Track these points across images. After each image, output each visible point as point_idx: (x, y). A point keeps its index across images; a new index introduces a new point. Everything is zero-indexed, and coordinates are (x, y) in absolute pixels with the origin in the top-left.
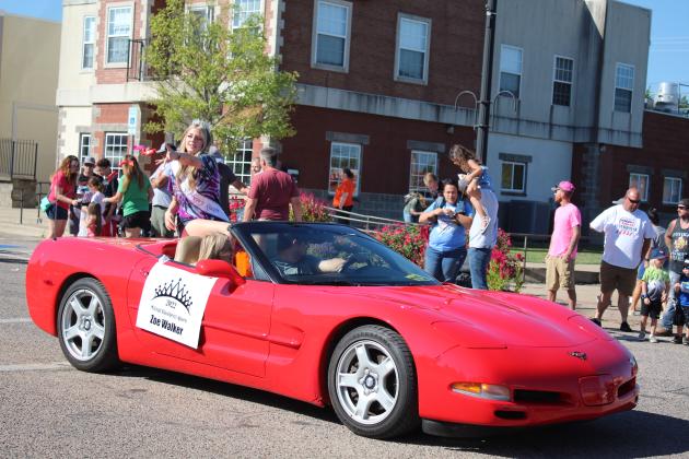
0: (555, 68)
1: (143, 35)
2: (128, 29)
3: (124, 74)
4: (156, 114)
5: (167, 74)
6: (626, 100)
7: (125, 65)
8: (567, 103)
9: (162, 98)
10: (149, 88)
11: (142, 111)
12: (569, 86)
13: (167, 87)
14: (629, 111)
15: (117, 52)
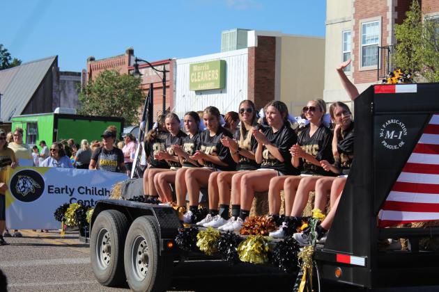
1: (389, 42)
2: (377, 39)
3: (375, 75)
15: (369, 57)
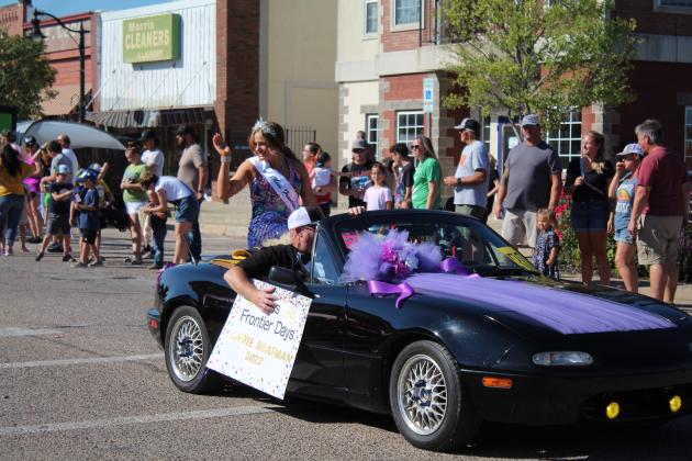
3: (415, 38)
4: (457, 85)
5: (469, 32)
7: (416, 25)
9: (464, 65)
10: (447, 53)
11: (440, 81)
13: (469, 49)
15: (407, 10)
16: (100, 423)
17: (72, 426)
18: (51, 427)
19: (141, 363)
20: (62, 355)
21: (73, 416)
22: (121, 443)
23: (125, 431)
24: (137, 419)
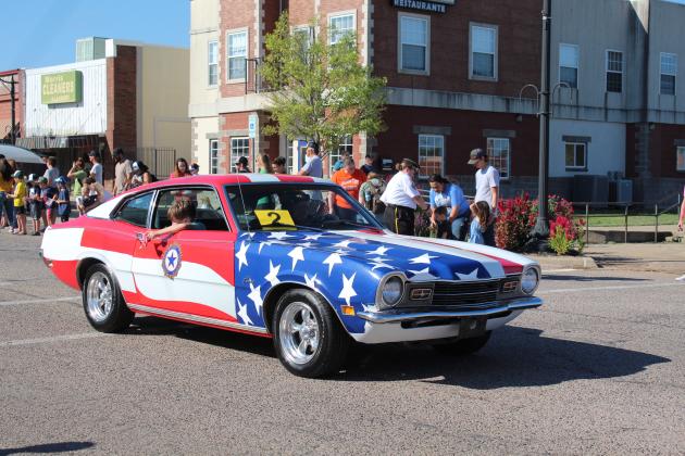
0: (607, 60)
1: (257, 54)
2: (244, 51)
3: (242, 88)
4: (271, 120)
5: (279, 85)
6: (671, 84)
7: (243, 80)
8: (619, 90)
9: (276, 106)
10: (264, 98)
11: (260, 118)
12: (620, 75)
13: (279, 96)
14: (674, 93)
15: (237, 70)
16: (47, 339)
17: (28, 341)
18: (15, 343)
19: (69, 302)
20: (15, 298)
21: (28, 335)
22: (62, 351)
23: (65, 344)
24: (71, 337)
